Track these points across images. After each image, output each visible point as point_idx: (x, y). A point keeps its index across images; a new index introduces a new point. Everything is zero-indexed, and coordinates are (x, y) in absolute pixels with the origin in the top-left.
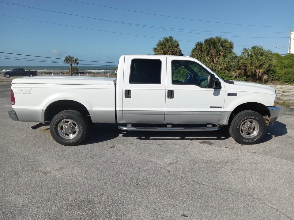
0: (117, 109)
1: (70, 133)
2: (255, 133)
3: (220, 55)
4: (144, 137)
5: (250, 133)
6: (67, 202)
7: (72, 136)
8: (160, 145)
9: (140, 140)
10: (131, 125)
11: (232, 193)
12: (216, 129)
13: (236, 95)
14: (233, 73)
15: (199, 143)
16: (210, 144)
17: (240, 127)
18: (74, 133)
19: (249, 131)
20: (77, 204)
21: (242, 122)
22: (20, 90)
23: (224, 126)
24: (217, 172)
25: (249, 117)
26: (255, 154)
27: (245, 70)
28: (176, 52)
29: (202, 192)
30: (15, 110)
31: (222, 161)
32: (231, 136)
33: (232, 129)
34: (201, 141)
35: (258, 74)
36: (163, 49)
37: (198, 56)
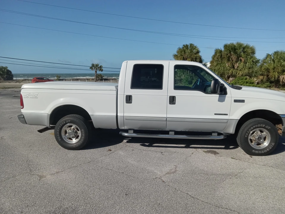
0: (118, 115)
1: (73, 137)
2: (266, 144)
3: (241, 60)
4: (147, 144)
5: (261, 143)
6: (51, 209)
7: (74, 141)
8: (162, 153)
9: (143, 147)
10: (133, 131)
11: (228, 211)
12: (222, 137)
13: (243, 101)
14: (255, 79)
15: (203, 152)
16: (215, 153)
17: (248, 136)
18: (77, 137)
19: (259, 142)
20: (60, 212)
21: (251, 131)
22: (28, 95)
23: (231, 135)
24: (216, 185)
25: (259, 125)
26: (264, 166)
27: (268, 76)
28: (196, 59)
29: (194, 207)
30: (23, 114)
31: (224, 173)
32: (239, 146)
33: (240, 138)
34: (206, 150)
35: (281, 80)
36: (183, 56)
37: (218, 62)
